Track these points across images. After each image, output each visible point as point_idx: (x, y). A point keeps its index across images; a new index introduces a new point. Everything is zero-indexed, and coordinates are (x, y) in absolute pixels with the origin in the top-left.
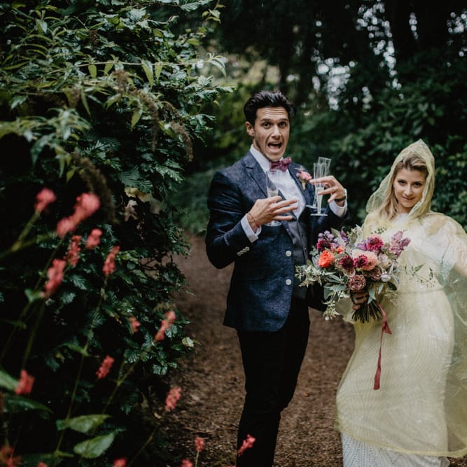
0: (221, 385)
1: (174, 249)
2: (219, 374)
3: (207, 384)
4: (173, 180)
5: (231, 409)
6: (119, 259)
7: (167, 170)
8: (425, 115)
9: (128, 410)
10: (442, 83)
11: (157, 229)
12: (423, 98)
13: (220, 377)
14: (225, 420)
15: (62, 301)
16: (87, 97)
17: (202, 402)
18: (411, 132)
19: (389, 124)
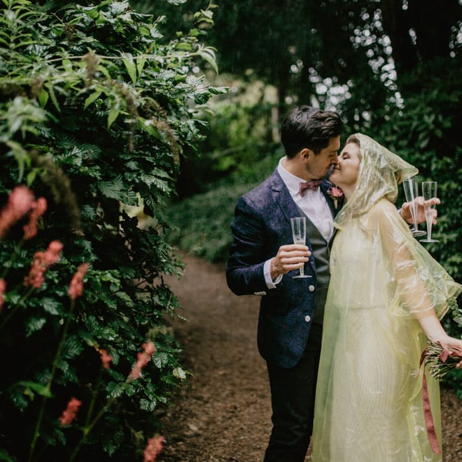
0: (220, 413)
1: (165, 269)
2: (218, 401)
3: (207, 413)
4: (160, 191)
5: (230, 440)
6: (99, 280)
7: (153, 180)
8: (432, 127)
9: (111, 452)
10: (449, 93)
11: (146, 247)
12: (428, 109)
13: (220, 404)
14: (224, 453)
15: (29, 328)
16: (54, 90)
17: (201, 432)
18: (416, 145)
19: (394, 138)
